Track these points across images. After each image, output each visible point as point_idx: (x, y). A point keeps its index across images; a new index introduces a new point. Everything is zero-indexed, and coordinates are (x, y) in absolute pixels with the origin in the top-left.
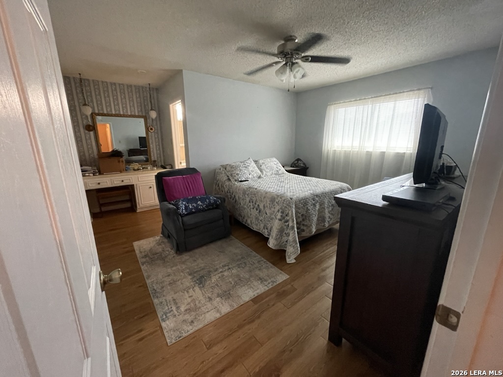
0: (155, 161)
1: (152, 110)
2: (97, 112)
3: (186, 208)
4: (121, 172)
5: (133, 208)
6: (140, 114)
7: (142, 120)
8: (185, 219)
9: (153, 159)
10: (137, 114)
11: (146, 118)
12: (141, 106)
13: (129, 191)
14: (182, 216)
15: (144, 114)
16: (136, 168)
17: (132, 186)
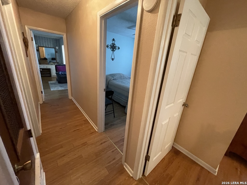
0: (58, 62)
1: (57, 46)
2: (39, 46)
3: (61, 73)
4: (47, 64)
5: (51, 76)
6: (53, 47)
7: (54, 49)
8: (61, 76)
9: (57, 62)
10: (52, 47)
11: (55, 49)
12: (53, 45)
13: (49, 70)
14: (60, 75)
15: (54, 47)
16: (52, 64)
17: (50, 69)
